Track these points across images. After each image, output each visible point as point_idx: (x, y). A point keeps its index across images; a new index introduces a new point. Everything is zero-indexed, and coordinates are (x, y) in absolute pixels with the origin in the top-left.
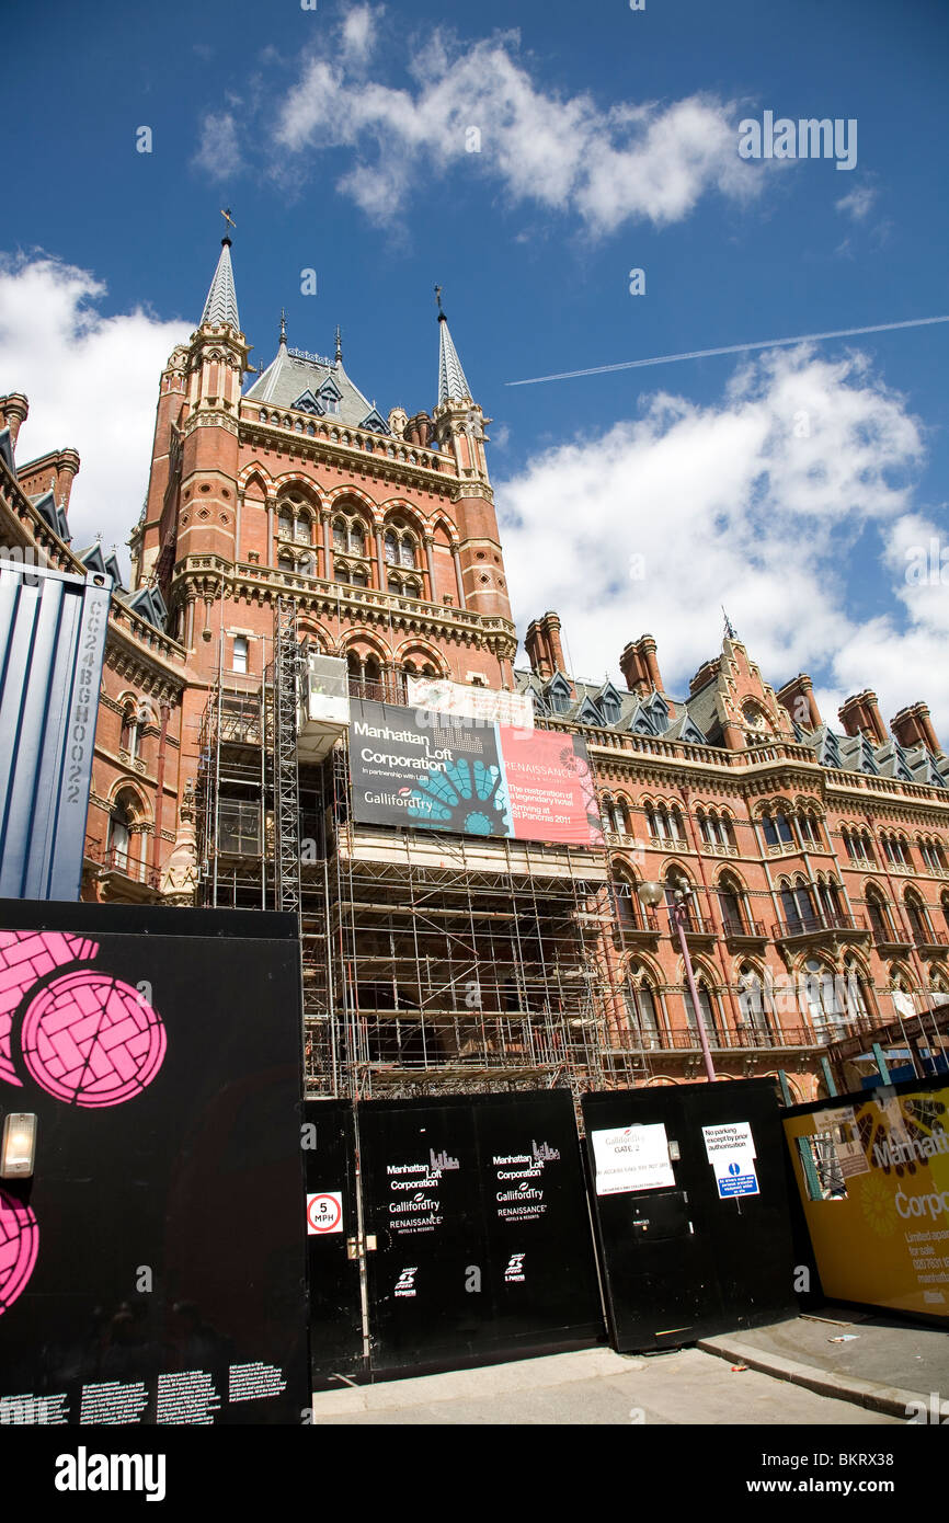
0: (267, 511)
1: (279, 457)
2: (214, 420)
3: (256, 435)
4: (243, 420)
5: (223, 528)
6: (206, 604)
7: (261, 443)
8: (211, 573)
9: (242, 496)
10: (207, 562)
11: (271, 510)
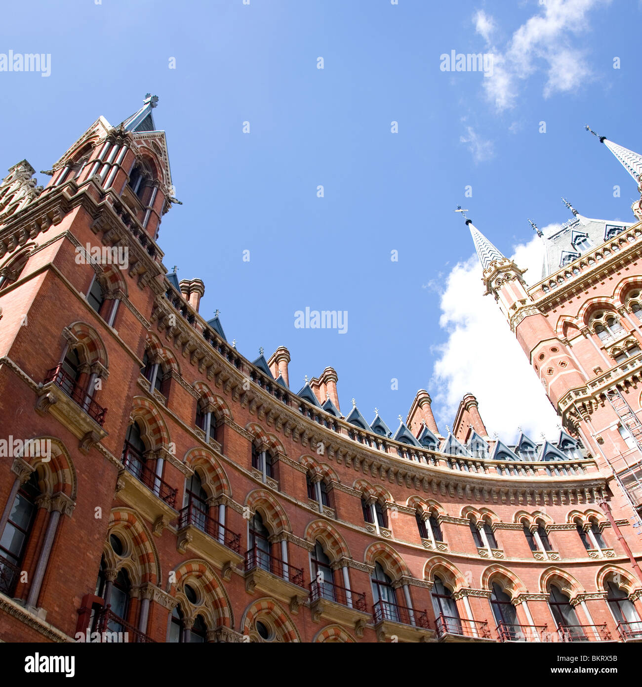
0: (587, 338)
1: (571, 302)
2: (521, 315)
3: (549, 302)
4: (536, 302)
5: (565, 370)
6: (586, 422)
7: (555, 304)
8: (576, 402)
9: (567, 342)
10: (570, 397)
11: (588, 335)
